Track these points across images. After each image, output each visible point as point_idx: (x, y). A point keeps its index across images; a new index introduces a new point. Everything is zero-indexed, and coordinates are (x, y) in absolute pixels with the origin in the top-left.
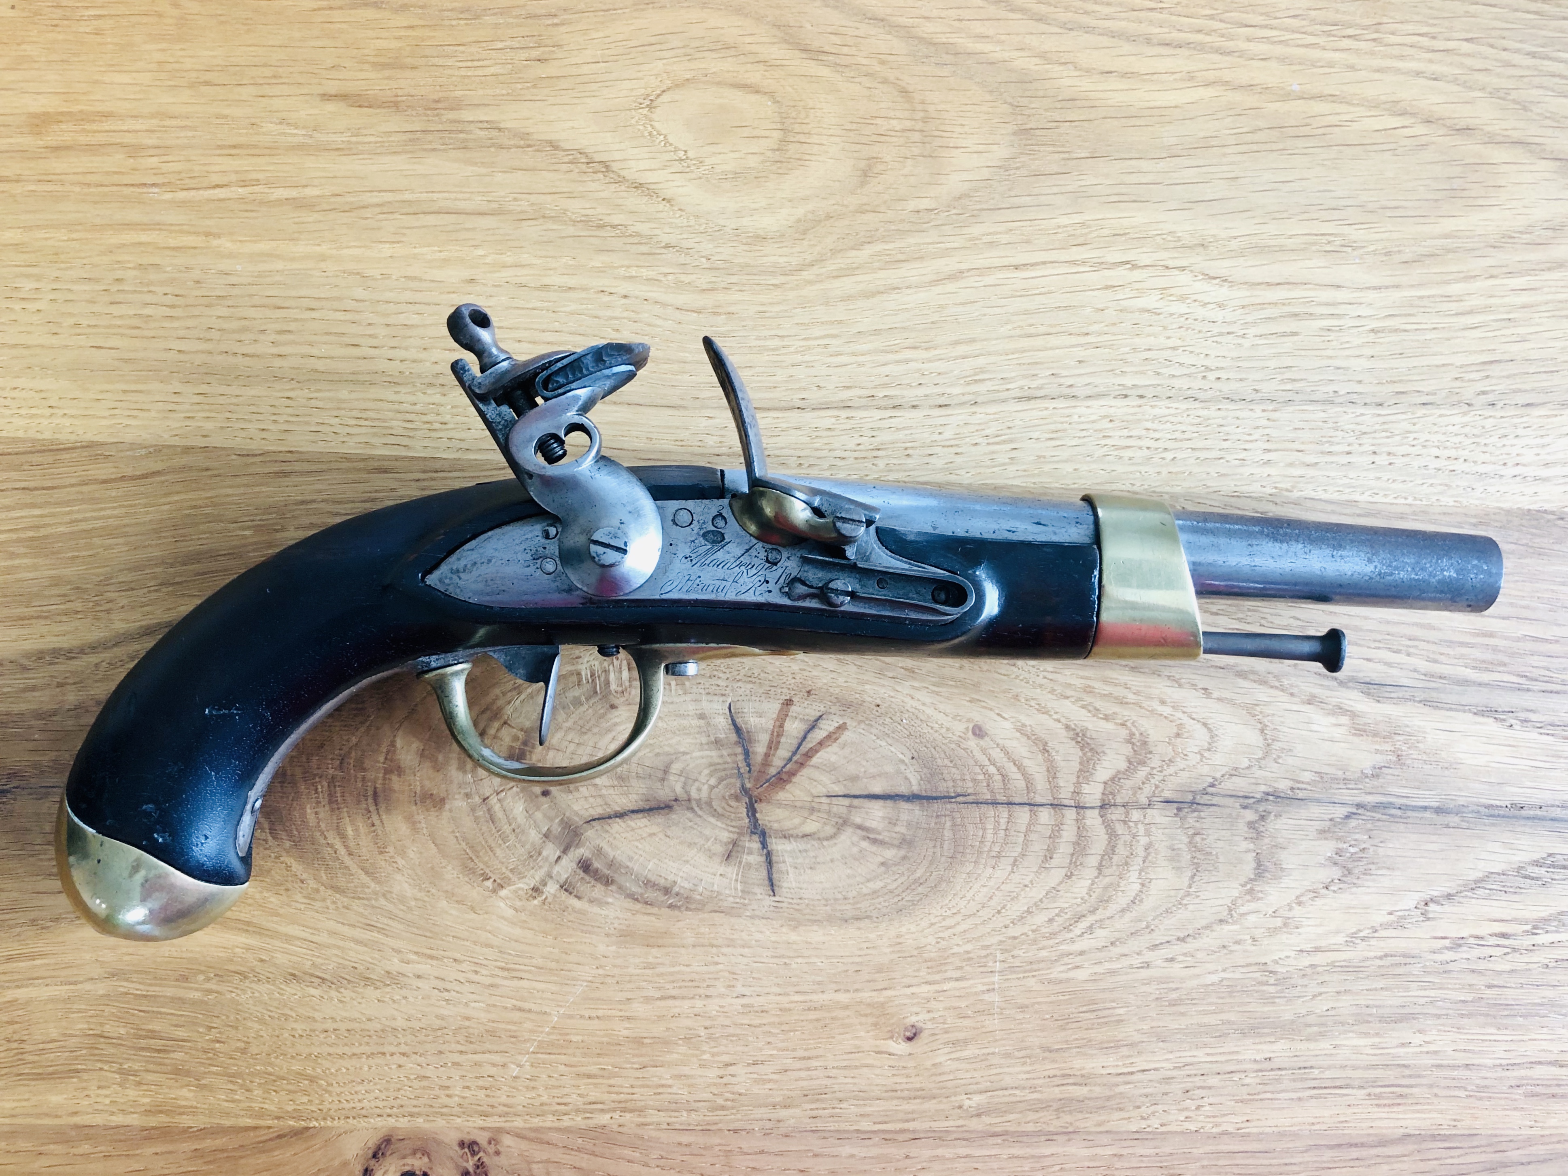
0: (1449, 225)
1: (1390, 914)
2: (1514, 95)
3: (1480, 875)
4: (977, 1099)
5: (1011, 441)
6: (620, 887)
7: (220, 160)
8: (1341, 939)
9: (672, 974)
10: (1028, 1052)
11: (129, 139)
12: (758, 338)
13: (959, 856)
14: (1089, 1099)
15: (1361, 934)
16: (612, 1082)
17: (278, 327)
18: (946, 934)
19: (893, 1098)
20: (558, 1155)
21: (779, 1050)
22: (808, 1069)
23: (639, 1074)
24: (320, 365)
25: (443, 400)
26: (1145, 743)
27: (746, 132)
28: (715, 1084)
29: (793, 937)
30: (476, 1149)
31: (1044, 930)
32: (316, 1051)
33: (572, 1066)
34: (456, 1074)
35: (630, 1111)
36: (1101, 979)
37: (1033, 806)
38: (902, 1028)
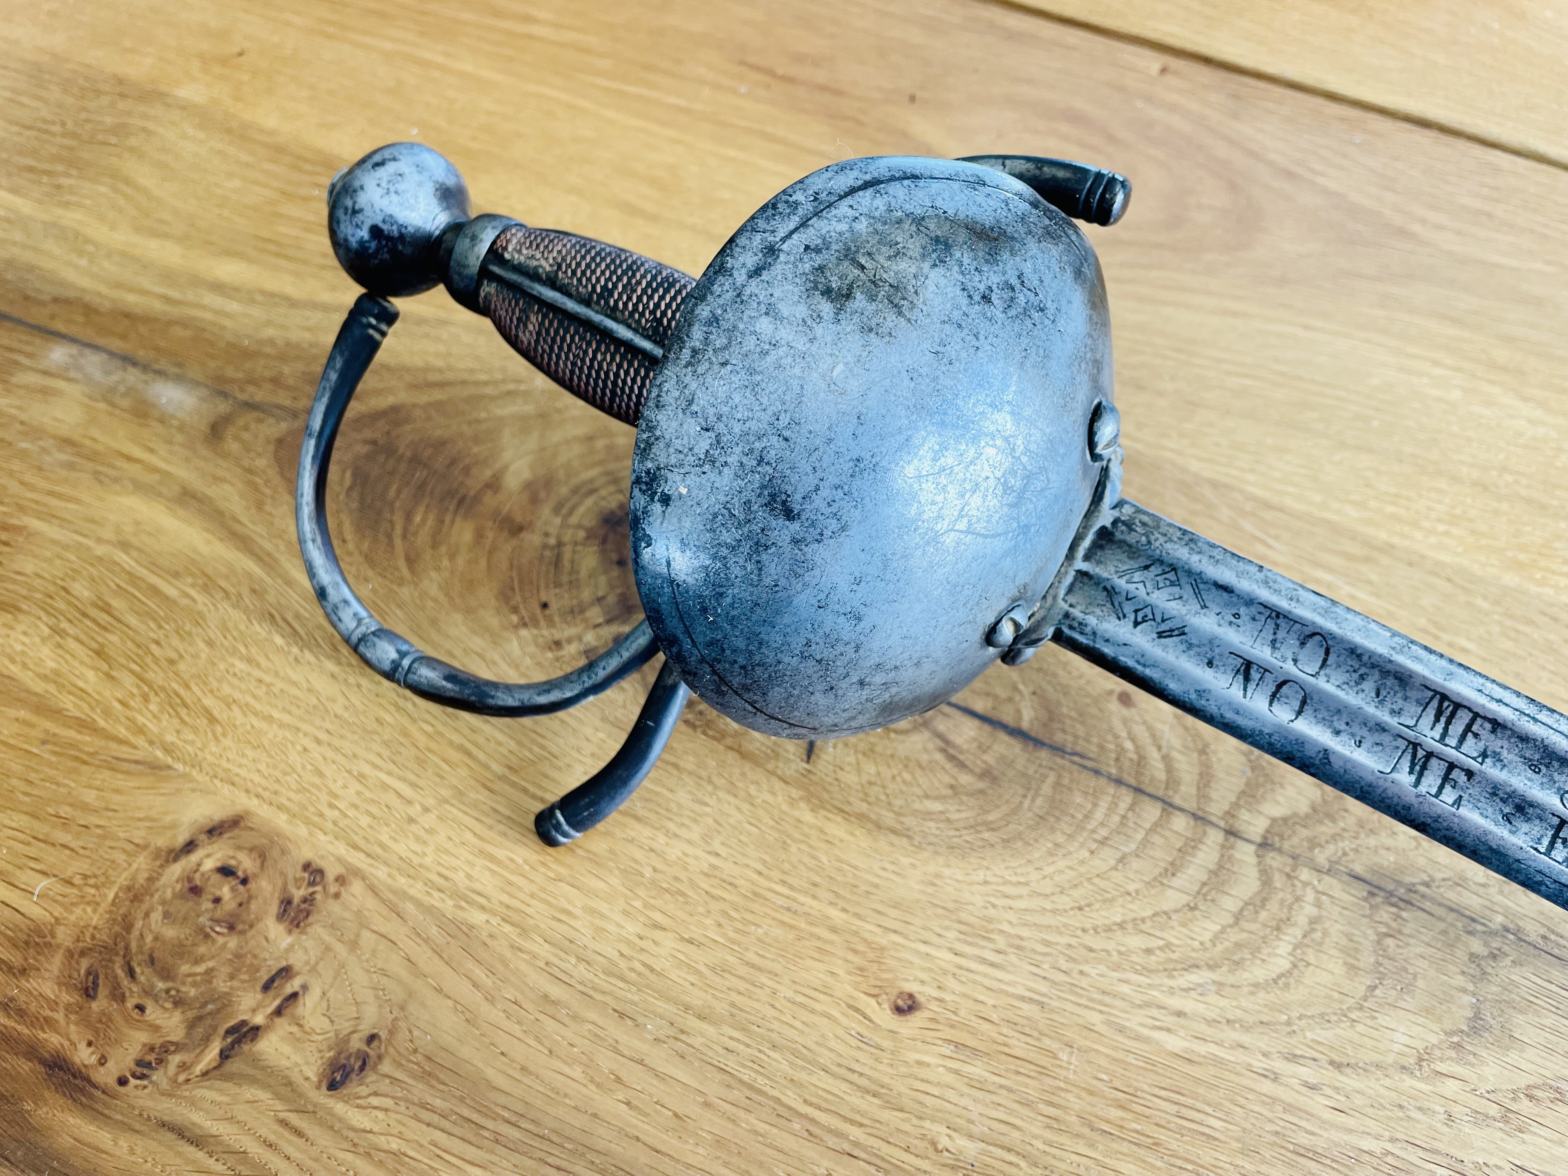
4: (962, 1142)
10: (1059, 1113)
13: (1052, 819)
18: (999, 902)
19: (844, 1080)
20: (400, 935)
21: (728, 940)
22: (752, 983)
28: (629, 942)
29: (808, 816)
30: (318, 879)
31: (1134, 958)
33: (481, 838)
34: (354, 786)
35: (512, 924)
36: (1200, 1064)
37: (1169, 806)
38: (895, 992)
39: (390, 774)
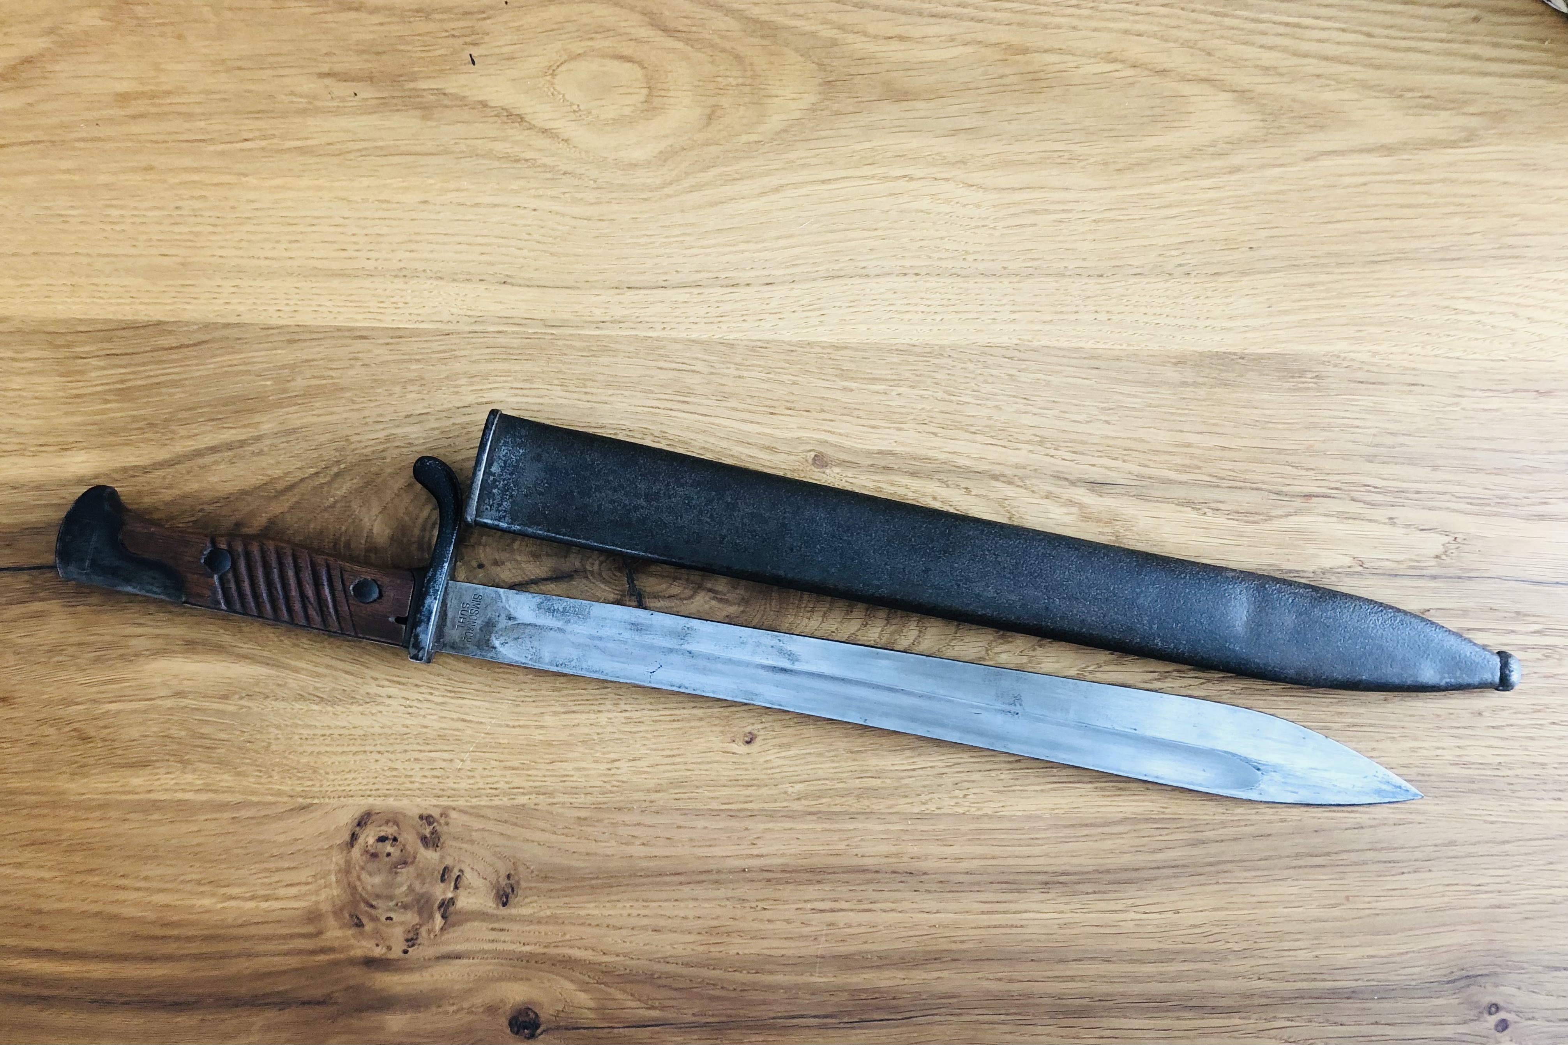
0: (1151, 142)
2: (1200, 44)
4: (798, 787)
5: (820, 309)
7: (247, 121)
9: (573, 695)
10: (835, 754)
11: (184, 109)
12: (632, 237)
13: (783, 610)
14: (882, 788)
17: (289, 238)
19: (735, 786)
20: (490, 825)
21: (651, 750)
22: (674, 764)
23: (550, 767)
24: (318, 264)
25: (404, 286)
27: (621, 90)
28: (605, 775)
30: (432, 820)
32: (317, 749)
33: (501, 761)
34: (417, 766)
35: (543, 794)
38: (741, 736)
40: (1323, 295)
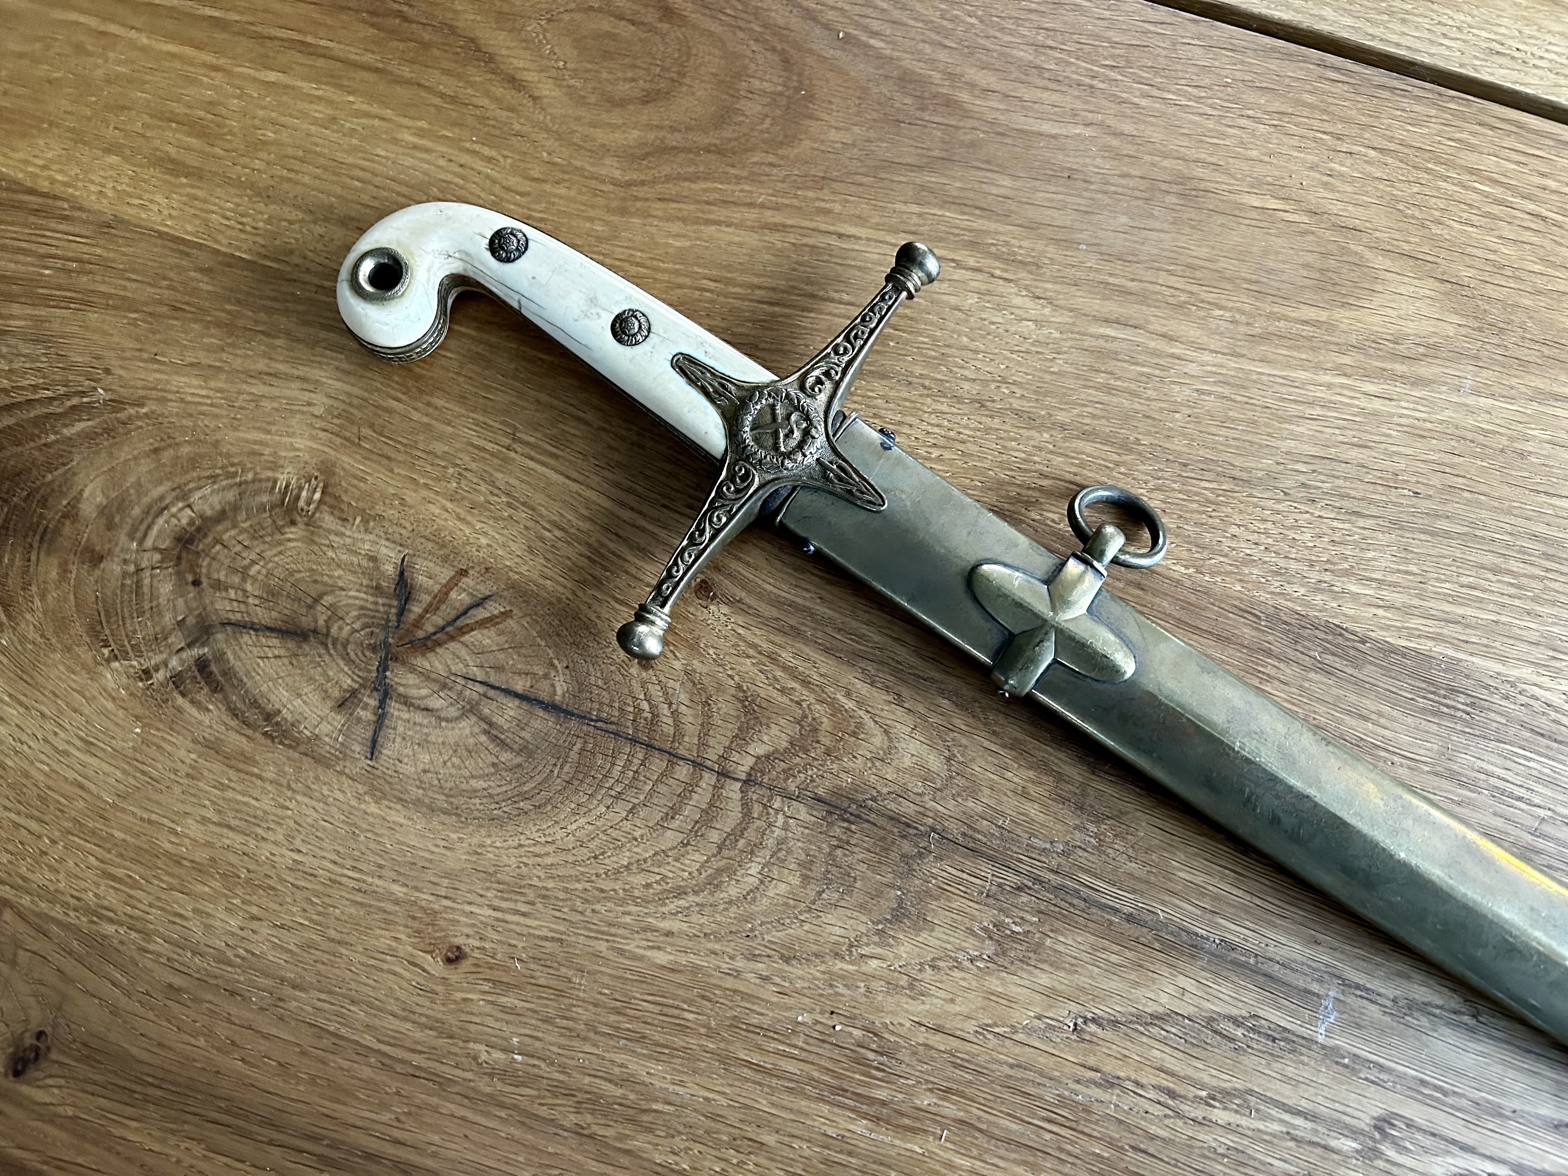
0: (1307, 313)
1: (1039, 1018)
3: (1161, 1010)
4: (497, 1055)
6: (225, 698)
8: (971, 1026)
9: (238, 802)
10: (570, 1024)
13: (576, 783)
14: (620, 1104)
15: (997, 1030)
16: (133, 892)
18: (529, 861)
19: (407, 1020)
21: (312, 922)
22: (333, 954)
23: (162, 894)
26: (815, 730)
27: (627, 61)
28: (233, 934)
29: (373, 808)
31: (636, 893)
33: (102, 862)
35: (138, 931)
36: (680, 971)
37: (673, 757)
38: (446, 947)
39: (19, 813)
40: (1512, 591)
